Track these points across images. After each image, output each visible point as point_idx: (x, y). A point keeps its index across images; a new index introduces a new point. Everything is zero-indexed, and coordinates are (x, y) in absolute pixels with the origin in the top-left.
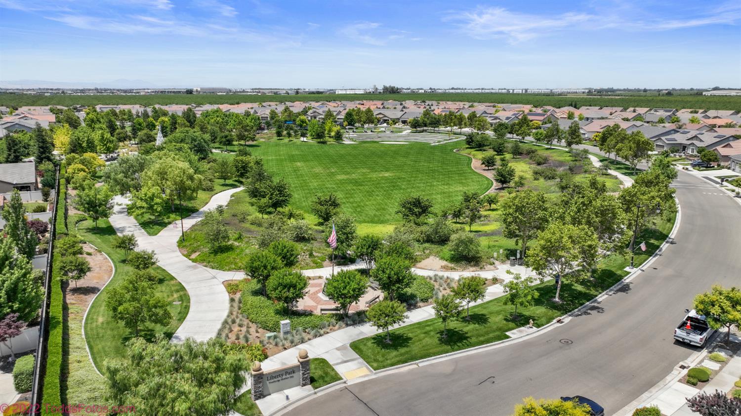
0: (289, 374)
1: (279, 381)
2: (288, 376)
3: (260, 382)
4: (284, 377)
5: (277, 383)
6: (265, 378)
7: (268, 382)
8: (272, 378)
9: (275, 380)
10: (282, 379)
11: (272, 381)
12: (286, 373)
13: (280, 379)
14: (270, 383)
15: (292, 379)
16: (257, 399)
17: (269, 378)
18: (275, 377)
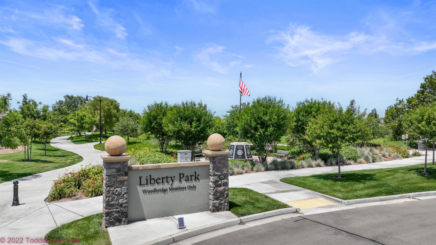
0: (187, 180)
1: (164, 191)
2: (184, 184)
3: (122, 183)
4: (176, 184)
5: (161, 194)
6: (134, 178)
7: (140, 189)
8: (151, 180)
9: (158, 187)
10: (172, 189)
11: (150, 188)
12: (181, 176)
13: (166, 186)
14: (145, 192)
15: (191, 192)
16: (112, 224)
17: (144, 181)
18: (156, 181)
